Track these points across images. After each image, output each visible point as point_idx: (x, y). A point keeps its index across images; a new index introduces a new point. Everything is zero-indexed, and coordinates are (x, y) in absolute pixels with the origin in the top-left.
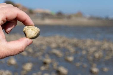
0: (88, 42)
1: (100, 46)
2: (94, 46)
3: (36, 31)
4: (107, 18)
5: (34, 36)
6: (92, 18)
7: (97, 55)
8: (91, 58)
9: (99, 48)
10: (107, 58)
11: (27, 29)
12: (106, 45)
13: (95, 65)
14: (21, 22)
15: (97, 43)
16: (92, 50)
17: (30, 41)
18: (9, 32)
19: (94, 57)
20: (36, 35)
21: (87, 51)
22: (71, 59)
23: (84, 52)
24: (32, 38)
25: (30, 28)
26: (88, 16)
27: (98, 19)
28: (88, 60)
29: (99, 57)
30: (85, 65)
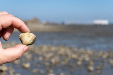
0: (45, 48)
1: (57, 52)
2: (51, 52)
3: (32, 37)
4: (63, 24)
5: (30, 42)
6: (48, 24)
7: (53, 61)
8: (47, 64)
9: (55, 53)
10: (63, 63)
11: (23, 35)
12: (62, 51)
13: (51, 71)
14: (17, 29)
15: (53, 49)
16: (49, 55)
17: (27, 47)
18: (7, 40)
19: (51, 63)
20: (31, 42)
21: (44, 57)
22: (27, 65)
23: (41, 59)
24: (28, 45)
25: (25, 35)
26: (44, 22)
27: (54, 24)
28: (45, 66)
29: (56, 62)
30: (42, 71)
